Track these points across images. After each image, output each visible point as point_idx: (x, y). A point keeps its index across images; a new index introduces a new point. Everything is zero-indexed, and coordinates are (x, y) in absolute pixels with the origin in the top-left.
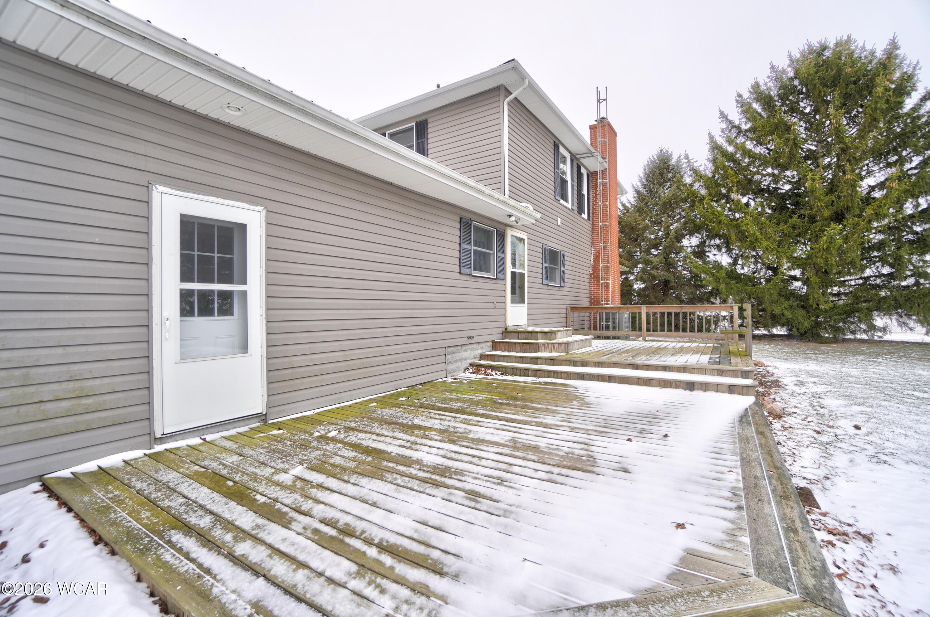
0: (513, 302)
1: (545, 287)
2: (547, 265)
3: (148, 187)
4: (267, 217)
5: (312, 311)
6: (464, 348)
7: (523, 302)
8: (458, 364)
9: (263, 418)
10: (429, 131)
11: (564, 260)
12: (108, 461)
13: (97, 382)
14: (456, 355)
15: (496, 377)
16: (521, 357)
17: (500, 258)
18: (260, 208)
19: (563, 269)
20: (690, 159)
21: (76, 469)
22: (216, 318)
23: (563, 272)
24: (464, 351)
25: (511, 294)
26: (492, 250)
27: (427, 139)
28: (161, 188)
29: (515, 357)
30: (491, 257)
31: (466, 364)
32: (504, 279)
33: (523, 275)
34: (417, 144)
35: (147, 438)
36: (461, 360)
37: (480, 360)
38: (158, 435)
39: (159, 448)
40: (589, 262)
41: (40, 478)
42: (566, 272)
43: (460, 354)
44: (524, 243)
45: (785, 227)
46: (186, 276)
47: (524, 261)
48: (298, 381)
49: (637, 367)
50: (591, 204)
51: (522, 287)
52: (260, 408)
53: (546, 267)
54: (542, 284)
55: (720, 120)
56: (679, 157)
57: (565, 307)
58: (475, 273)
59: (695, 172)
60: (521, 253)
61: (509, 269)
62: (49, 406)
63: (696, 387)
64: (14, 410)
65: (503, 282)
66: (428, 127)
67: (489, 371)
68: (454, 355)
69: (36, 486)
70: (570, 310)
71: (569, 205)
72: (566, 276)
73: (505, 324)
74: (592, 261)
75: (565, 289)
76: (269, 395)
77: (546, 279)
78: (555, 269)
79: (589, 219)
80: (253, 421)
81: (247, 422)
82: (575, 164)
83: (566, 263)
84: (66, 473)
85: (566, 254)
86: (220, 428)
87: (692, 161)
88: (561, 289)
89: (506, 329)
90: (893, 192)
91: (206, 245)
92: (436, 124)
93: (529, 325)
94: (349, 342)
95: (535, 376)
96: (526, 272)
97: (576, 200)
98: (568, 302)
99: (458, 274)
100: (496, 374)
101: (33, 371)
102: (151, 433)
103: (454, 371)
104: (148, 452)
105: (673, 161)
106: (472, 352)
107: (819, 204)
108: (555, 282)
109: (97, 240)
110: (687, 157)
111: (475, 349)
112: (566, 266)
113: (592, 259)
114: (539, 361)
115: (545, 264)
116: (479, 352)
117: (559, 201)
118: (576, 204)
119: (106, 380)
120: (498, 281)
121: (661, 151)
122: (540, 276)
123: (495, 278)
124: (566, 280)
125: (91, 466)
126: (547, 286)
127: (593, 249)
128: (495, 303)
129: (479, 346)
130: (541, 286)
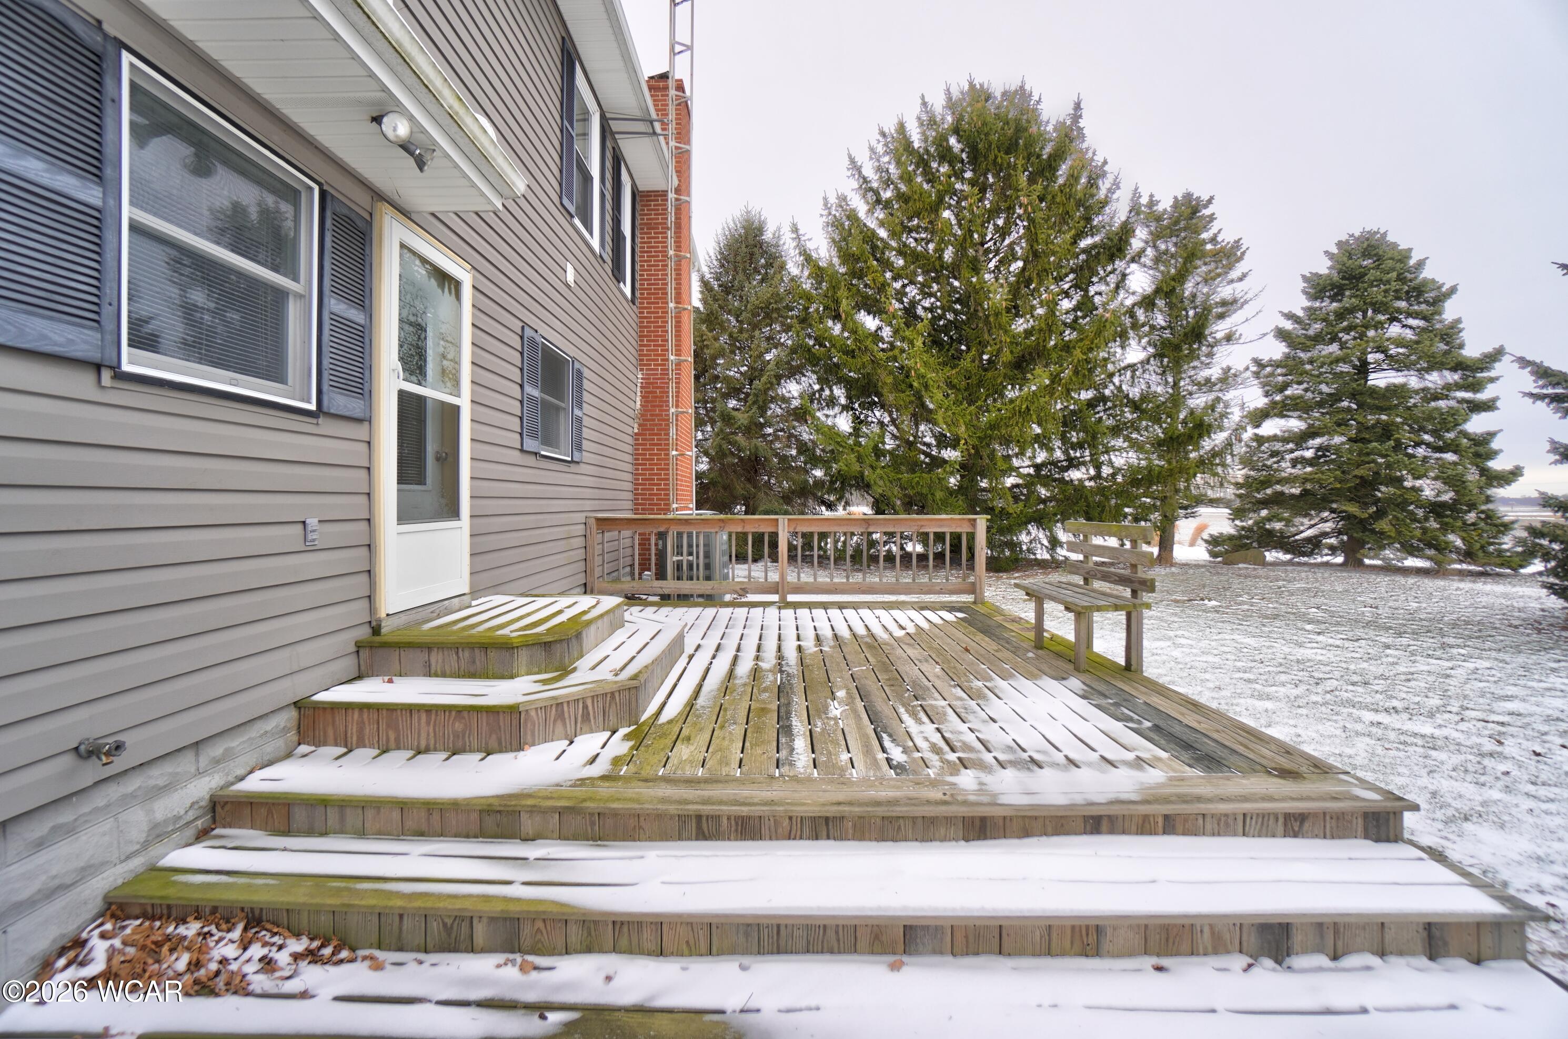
0: (406, 515)
1: (531, 461)
2: (536, 393)
7: (454, 513)
11: (580, 387)
17: (340, 321)
19: (577, 412)
20: (801, 232)
23: (580, 420)
25: (401, 481)
26: (296, 279)
30: (293, 310)
32: (366, 419)
33: (455, 411)
40: (631, 404)
42: (586, 421)
44: (458, 297)
45: (954, 372)
47: (457, 362)
50: (638, 267)
51: (449, 460)
53: (531, 398)
54: (522, 450)
55: (849, 173)
56: (779, 229)
57: (581, 517)
59: (808, 259)
60: (444, 329)
61: (390, 379)
65: (360, 432)
70: (594, 527)
71: (595, 243)
72: (586, 433)
73: (372, 609)
74: (638, 403)
75: (583, 468)
77: (533, 436)
78: (558, 409)
79: (633, 302)
82: (609, 144)
83: (586, 397)
85: (586, 372)
87: (803, 239)
88: (574, 468)
89: (376, 631)
90: (1108, 327)
93: (475, 593)
96: (464, 402)
97: (608, 239)
98: (588, 505)
105: (768, 236)
107: (1003, 339)
108: (557, 447)
110: (795, 229)
112: (584, 405)
113: (638, 399)
115: (529, 389)
117: (572, 216)
118: (608, 249)
120: (326, 426)
121: (748, 212)
122: (515, 424)
123: (313, 407)
124: (586, 445)
126: (533, 457)
127: (640, 376)
128: (312, 522)
129: (186, 763)
130: (516, 456)
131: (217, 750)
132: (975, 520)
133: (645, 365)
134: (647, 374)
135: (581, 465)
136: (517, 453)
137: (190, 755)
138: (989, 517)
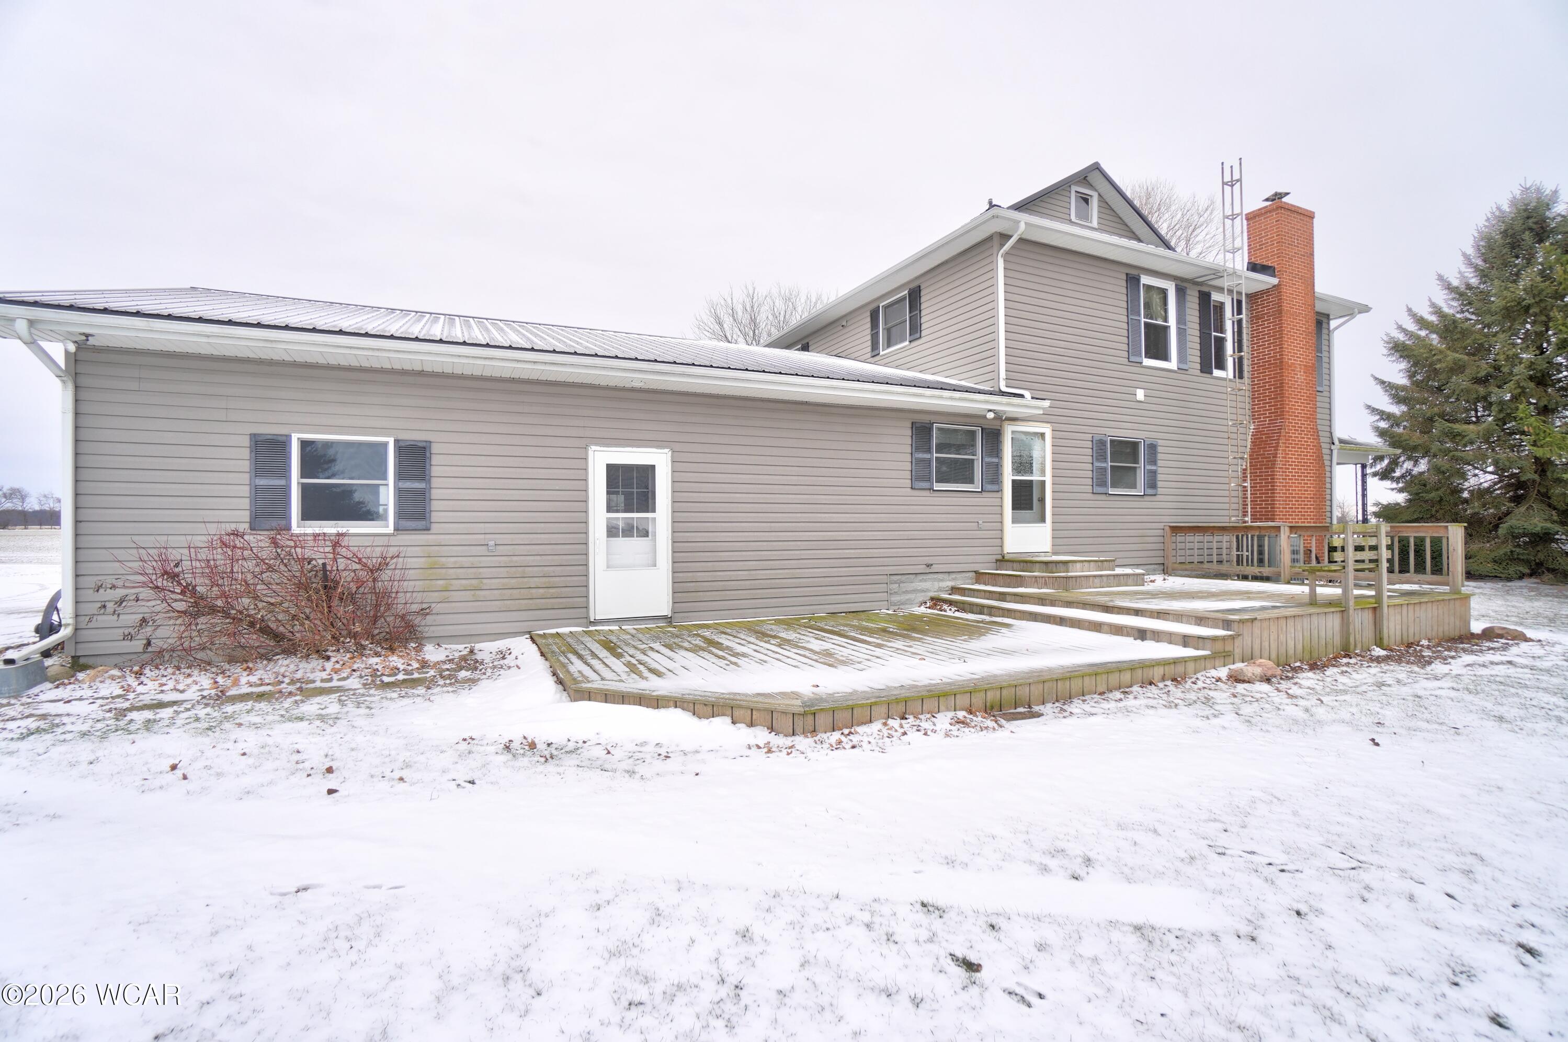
0: (1014, 521)
1: (1101, 497)
2: (1105, 464)
3: (585, 449)
4: (672, 456)
5: (715, 534)
6: (920, 577)
7: (1043, 520)
8: (912, 596)
9: (669, 620)
10: (923, 300)
11: (1153, 453)
12: (560, 630)
13: (557, 579)
14: (905, 584)
15: (949, 613)
16: (990, 592)
17: (991, 463)
18: (666, 450)
19: (1151, 467)
21: (545, 631)
22: (635, 538)
23: (1153, 471)
24: (921, 581)
25: (1013, 509)
26: (973, 455)
27: (920, 311)
28: (594, 448)
29: (985, 591)
31: (921, 597)
32: (1000, 491)
33: (1043, 483)
34: (910, 318)
35: (585, 620)
36: (915, 591)
37: (950, 594)
38: (592, 620)
39: (592, 628)
41: (529, 633)
42: (1161, 470)
43: (913, 584)
44: (1043, 439)
46: (609, 509)
47: (1043, 465)
48: (701, 593)
49: (1107, 609)
52: (666, 611)
53: (1102, 468)
54: (1093, 493)
57: (1161, 526)
58: (937, 486)
60: (1035, 453)
61: (1008, 477)
62: (534, 591)
63: (1148, 635)
64: (519, 590)
65: (998, 495)
66: (922, 294)
67: (945, 607)
68: (902, 585)
69: (528, 636)
70: (1170, 531)
71: (1172, 364)
72: (1159, 477)
73: (1002, 550)
74: (1249, 447)
75: (1159, 499)
76: (674, 603)
77: (1104, 486)
80: (661, 621)
81: (656, 621)
82: (1192, 293)
83: (1161, 456)
84: (541, 632)
85: (1160, 442)
86: (635, 623)
88: (1147, 498)
89: (1001, 557)
91: (628, 484)
92: (932, 288)
93: (1054, 553)
94: (754, 562)
95: (990, 615)
96: (1048, 479)
97: (1195, 353)
98: (1167, 519)
99: (909, 490)
100: (950, 610)
101: (527, 569)
102: (587, 618)
103: (902, 604)
104: (585, 629)
106: (936, 583)
108: (1131, 489)
109: (557, 488)
111: (942, 580)
112: (1158, 461)
113: (1249, 445)
114: (1008, 598)
115: (1100, 464)
116: (950, 584)
117: (1141, 363)
118: (1195, 359)
119: (563, 578)
120: (985, 494)
122: (1087, 482)
123: (980, 490)
124: (1159, 485)
125: (553, 631)
126: (1105, 496)
127: (1252, 427)
128: (980, 522)
129: (946, 576)
130: (1090, 496)
131: (953, 576)
132: (1447, 527)
133: (1256, 419)
134: (1258, 425)
135: (1158, 496)
136: (1091, 495)
137: (947, 574)
138: (1466, 524)
